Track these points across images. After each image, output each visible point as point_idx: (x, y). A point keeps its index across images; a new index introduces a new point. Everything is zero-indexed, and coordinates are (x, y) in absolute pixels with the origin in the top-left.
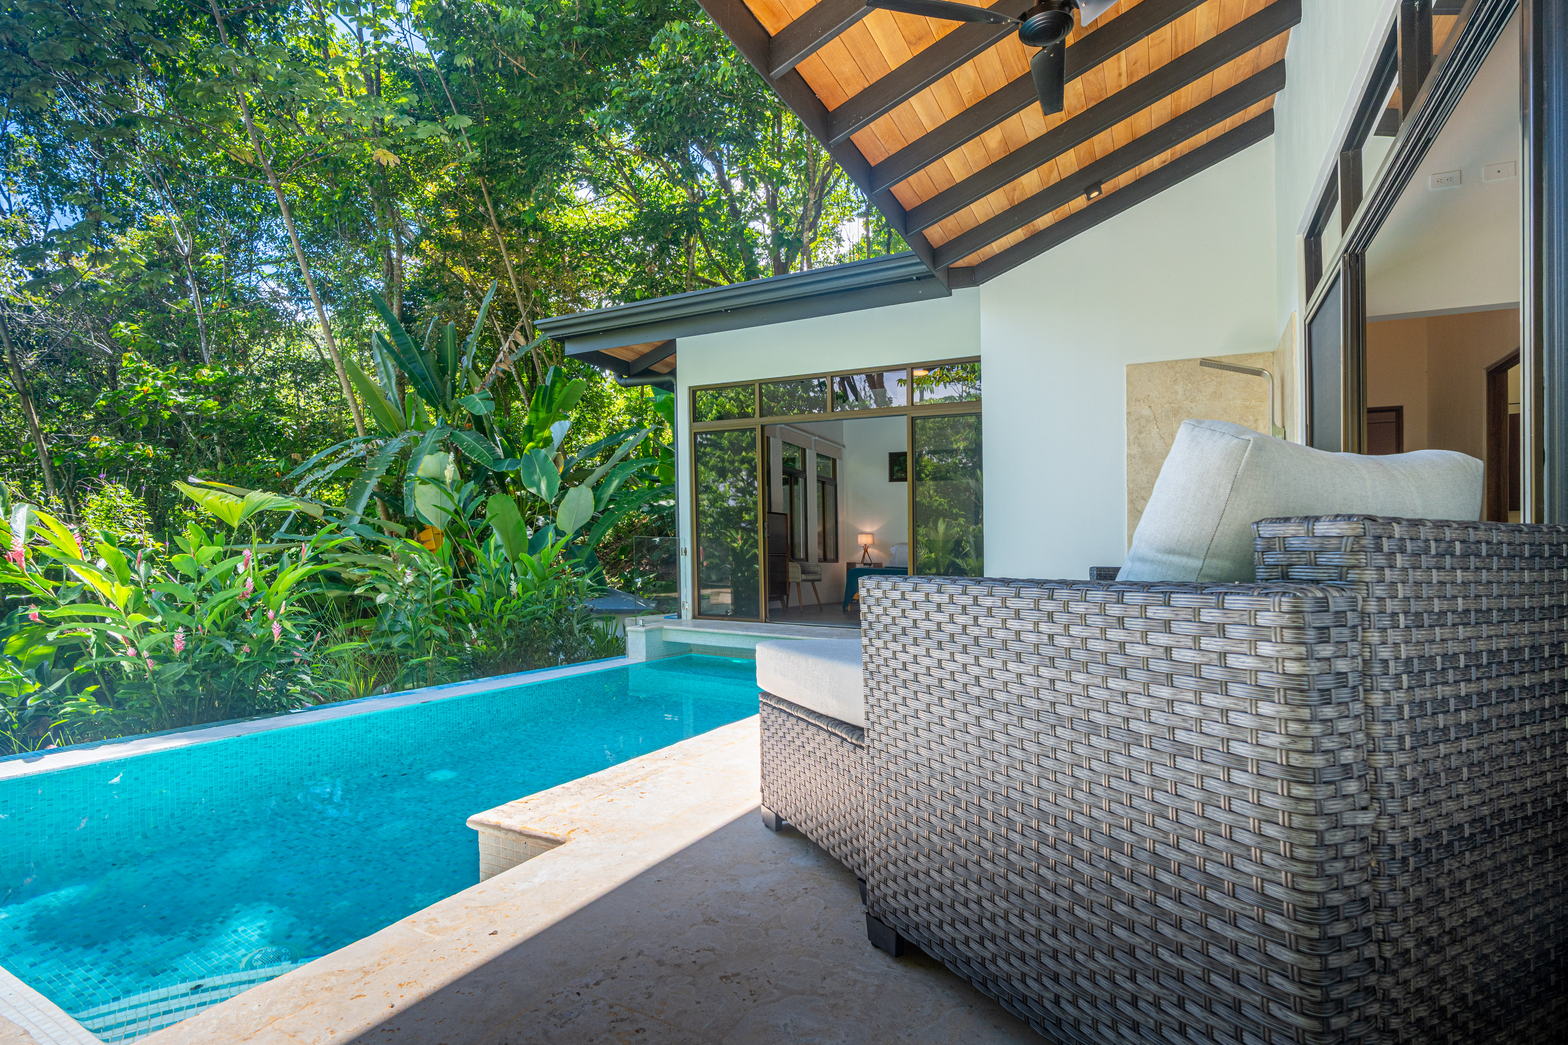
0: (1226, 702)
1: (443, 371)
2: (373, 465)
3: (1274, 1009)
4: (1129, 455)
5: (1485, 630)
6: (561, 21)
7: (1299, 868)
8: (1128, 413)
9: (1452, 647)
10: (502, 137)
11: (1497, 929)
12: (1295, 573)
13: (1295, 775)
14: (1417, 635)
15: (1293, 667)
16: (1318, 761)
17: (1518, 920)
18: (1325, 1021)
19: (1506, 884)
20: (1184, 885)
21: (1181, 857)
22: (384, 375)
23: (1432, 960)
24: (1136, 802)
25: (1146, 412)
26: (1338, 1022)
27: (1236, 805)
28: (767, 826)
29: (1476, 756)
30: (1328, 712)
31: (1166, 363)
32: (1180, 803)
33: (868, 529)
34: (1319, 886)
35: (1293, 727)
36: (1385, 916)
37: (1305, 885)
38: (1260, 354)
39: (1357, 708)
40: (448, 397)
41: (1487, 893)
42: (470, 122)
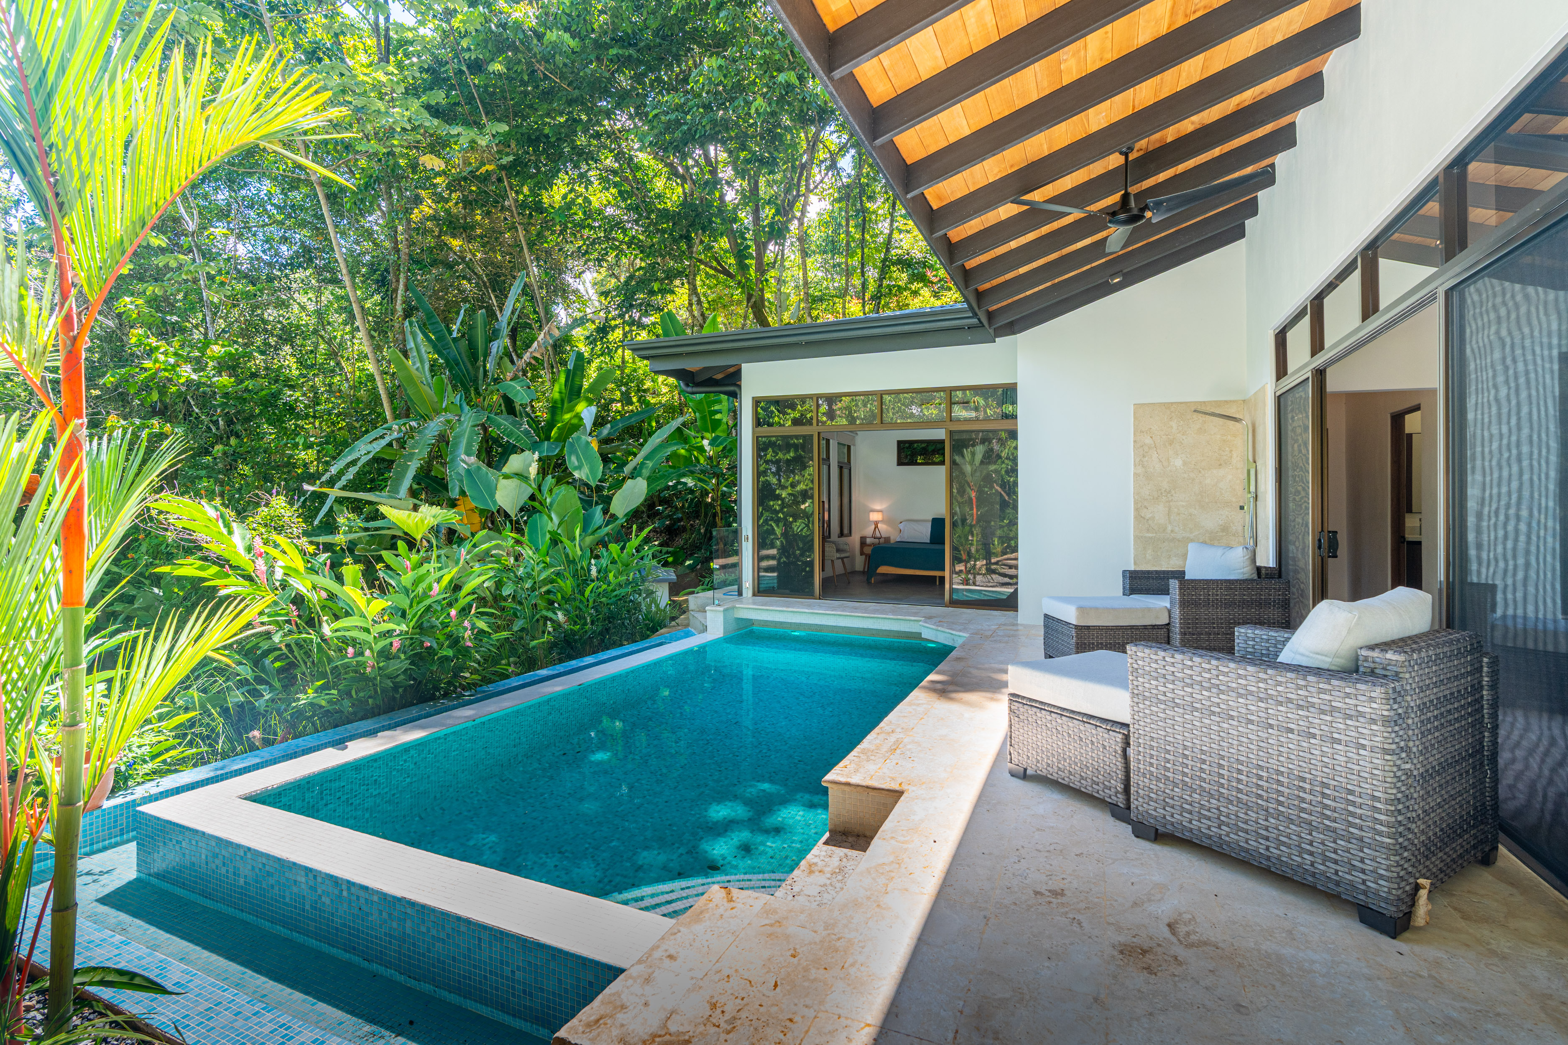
0: (1358, 724)
1: (474, 357)
2: (413, 447)
3: (1377, 837)
4: (1135, 474)
5: (1442, 688)
6: (596, 41)
7: (1388, 785)
8: (1135, 441)
9: (1432, 697)
10: (529, 137)
11: (1446, 807)
12: (1377, 671)
13: (1386, 751)
14: (1422, 695)
15: (1385, 713)
16: (1394, 747)
17: (1453, 803)
18: (1396, 840)
19: (1449, 788)
20: (1337, 794)
21: (1336, 783)
22: (417, 359)
23: (1427, 818)
24: (1313, 762)
25: (1148, 441)
26: (1401, 840)
27: (1361, 763)
28: (1012, 775)
29: (1440, 738)
30: (1397, 728)
31: (1164, 404)
32: (1335, 762)
33: (878, 507)
34: (1394, 791)
35: (1385, 734)
36: (1413, 802)
37: (1390, 791)
38: (1234, 401)
39: (1404, 726)
40: (480, 382)
41: (1443, 792)
42: (507, 128)
